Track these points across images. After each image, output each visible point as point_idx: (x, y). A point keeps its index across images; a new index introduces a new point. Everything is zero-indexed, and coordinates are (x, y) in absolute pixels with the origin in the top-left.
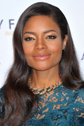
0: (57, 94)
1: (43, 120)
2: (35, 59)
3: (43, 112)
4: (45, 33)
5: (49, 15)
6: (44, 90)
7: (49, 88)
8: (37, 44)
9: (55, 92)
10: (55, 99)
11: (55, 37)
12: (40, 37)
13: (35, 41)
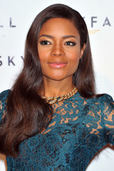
0: (66, 105)
1: (48, 135)
2: (50, 66)
3: (50, 126)
4: (65, 38)
5: (71, 18)
6: (53, 99)
7: (59, 98)
8: (54, 50)
9: (65, 103)
10: (63, 111)
11: (74, 44)
12: (58, 42)
13: (52, 46)
